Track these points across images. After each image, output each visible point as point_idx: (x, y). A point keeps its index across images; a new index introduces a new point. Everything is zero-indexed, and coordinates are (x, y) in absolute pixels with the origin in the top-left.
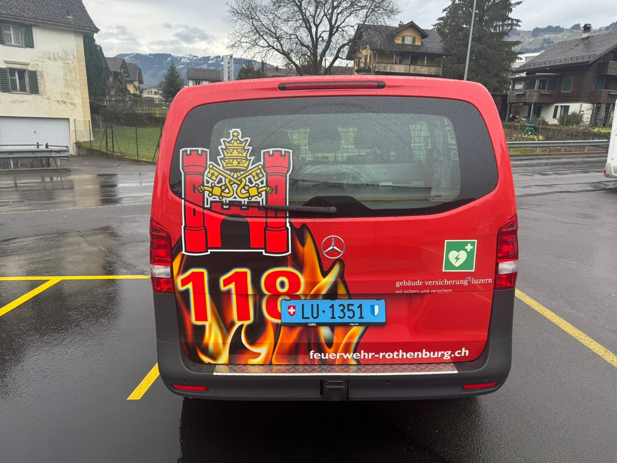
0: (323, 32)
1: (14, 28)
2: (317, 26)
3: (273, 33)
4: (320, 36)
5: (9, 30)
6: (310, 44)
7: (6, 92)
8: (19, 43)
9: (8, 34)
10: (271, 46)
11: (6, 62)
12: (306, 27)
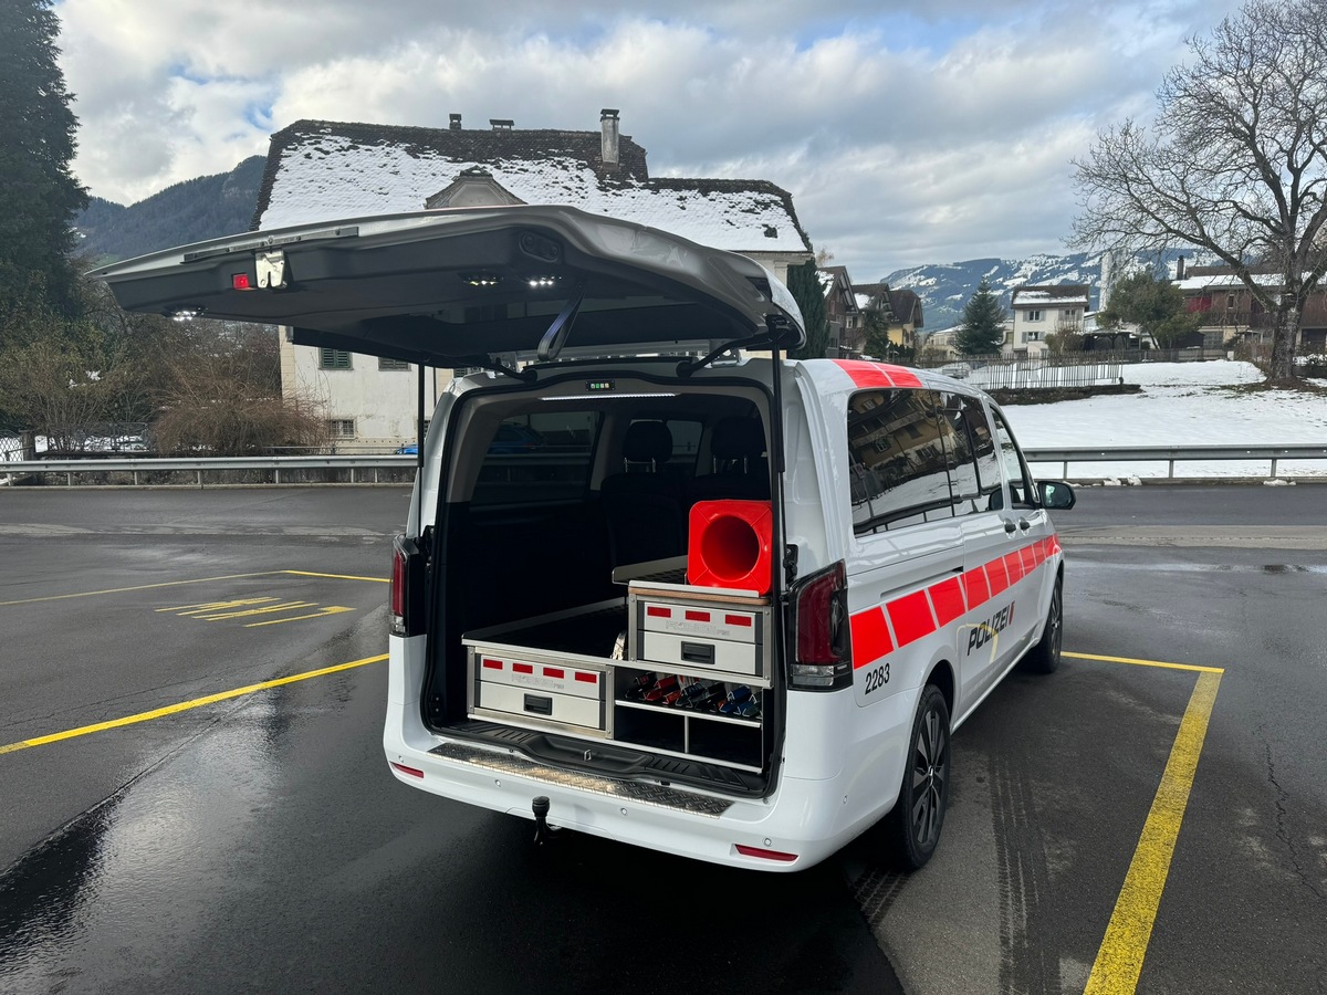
0: (1316, 181)
2: (1297, 173)
3: (1183, 203)
4: (1306, 193)
6: (1276, 212)
10: (1175, 231)
12: (1266, 179)
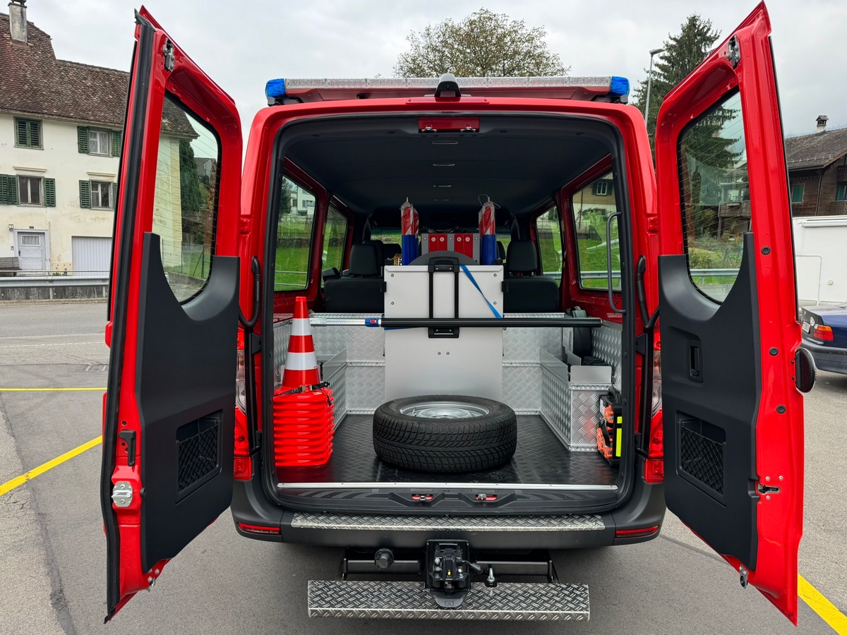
1: (101, 135)
5: (95, 137)
7: (86, 208)
8: (105, 152)
9: (94, 142)
11: (90, 174)
